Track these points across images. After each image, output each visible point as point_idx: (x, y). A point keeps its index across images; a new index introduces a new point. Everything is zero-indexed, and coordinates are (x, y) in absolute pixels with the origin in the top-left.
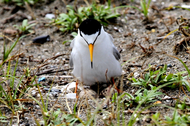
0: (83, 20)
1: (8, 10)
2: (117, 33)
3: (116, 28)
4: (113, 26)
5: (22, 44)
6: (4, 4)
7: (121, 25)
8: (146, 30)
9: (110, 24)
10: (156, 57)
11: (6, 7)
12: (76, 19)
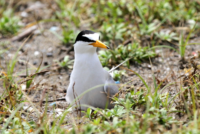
0: (116, 56)
1: (65, 51)
2: (149, 70)
3: (149, 66)
4: (148, 64)
5: (59, 78)
6: (62, 46)
7: (157, 64)
8: (179, 69)
9: (145, 62)
10: (168, 89)
11: (64, 48)
12: (111, 55)
